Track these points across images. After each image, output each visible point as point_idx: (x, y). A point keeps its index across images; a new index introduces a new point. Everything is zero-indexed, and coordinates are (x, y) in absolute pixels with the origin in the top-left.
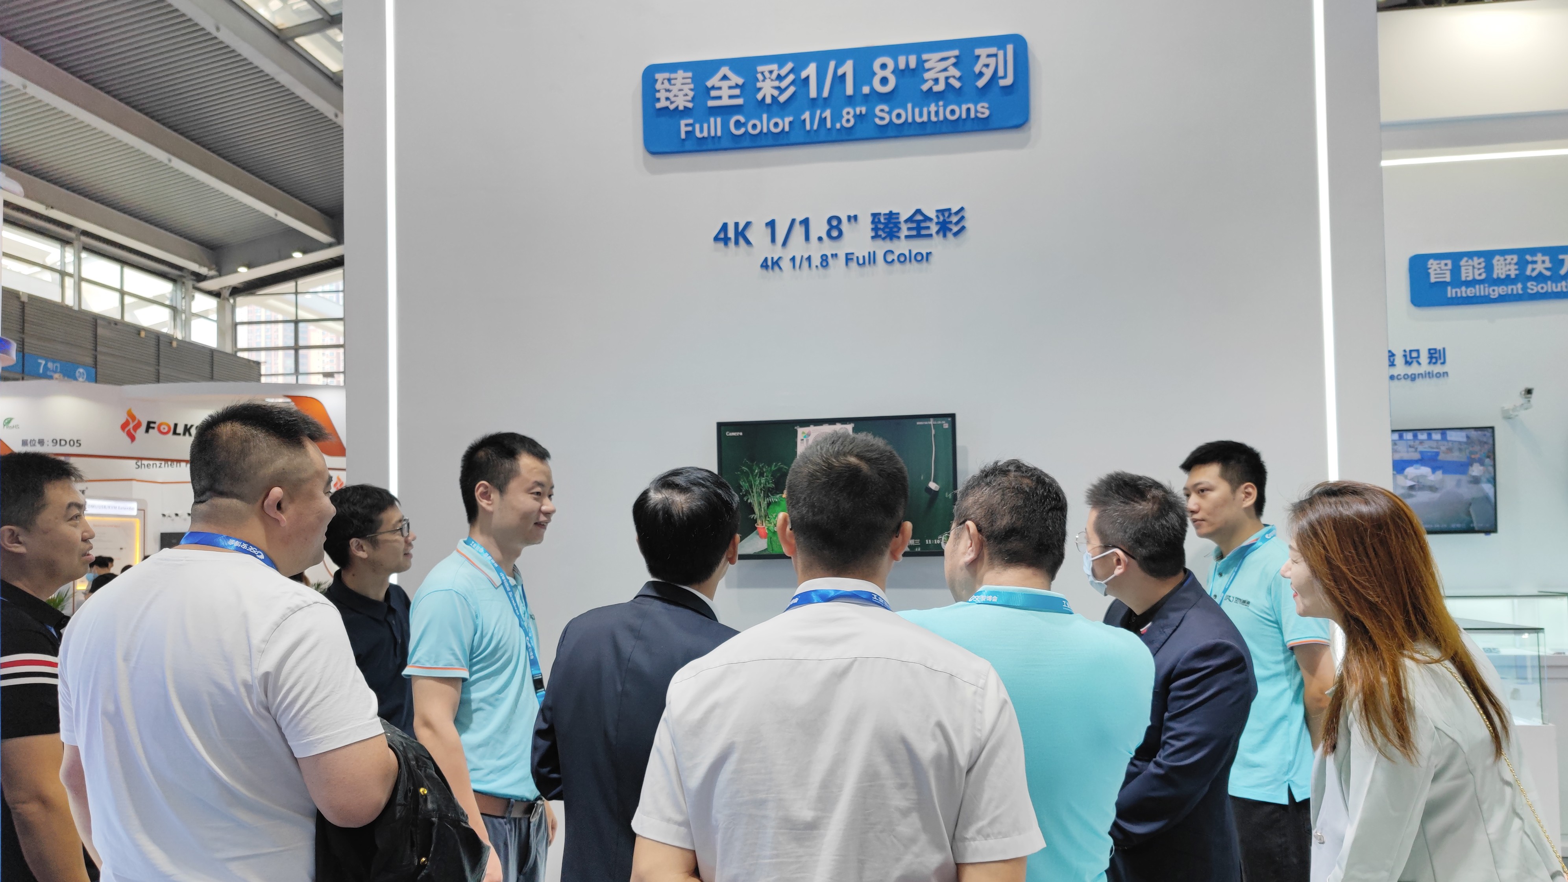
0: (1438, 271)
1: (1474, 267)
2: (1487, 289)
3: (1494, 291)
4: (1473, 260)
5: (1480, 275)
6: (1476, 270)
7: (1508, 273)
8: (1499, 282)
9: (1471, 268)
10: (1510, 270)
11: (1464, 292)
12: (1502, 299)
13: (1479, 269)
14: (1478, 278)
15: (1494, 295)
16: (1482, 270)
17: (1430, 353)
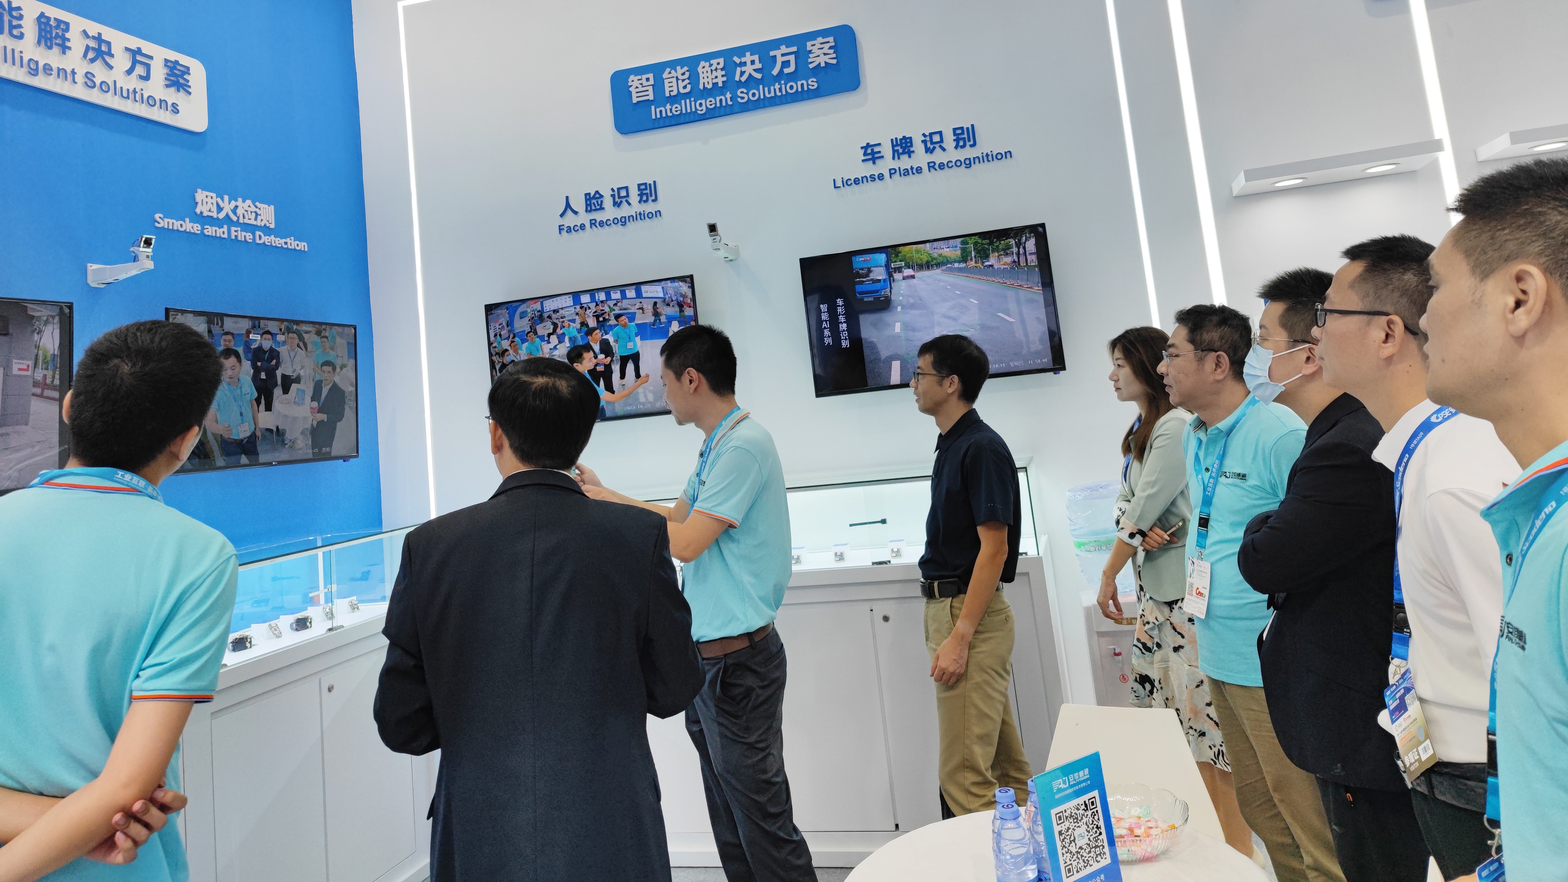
0: (641, 89)
1: (677, 79)
2: (693, 103)
3: (701, 105)
4: (676, 71)
5: (685, 87)
6: (680, 82)
7: (715, 81)
8: (707, 93)
9: (674, 80)
10: (716, 77)
11: (670, 110)
12: (712, 114)
13: (683, 80)
14: (682, 91)
15: (702, 110)
16: (687, 81)
17: (639, 189)
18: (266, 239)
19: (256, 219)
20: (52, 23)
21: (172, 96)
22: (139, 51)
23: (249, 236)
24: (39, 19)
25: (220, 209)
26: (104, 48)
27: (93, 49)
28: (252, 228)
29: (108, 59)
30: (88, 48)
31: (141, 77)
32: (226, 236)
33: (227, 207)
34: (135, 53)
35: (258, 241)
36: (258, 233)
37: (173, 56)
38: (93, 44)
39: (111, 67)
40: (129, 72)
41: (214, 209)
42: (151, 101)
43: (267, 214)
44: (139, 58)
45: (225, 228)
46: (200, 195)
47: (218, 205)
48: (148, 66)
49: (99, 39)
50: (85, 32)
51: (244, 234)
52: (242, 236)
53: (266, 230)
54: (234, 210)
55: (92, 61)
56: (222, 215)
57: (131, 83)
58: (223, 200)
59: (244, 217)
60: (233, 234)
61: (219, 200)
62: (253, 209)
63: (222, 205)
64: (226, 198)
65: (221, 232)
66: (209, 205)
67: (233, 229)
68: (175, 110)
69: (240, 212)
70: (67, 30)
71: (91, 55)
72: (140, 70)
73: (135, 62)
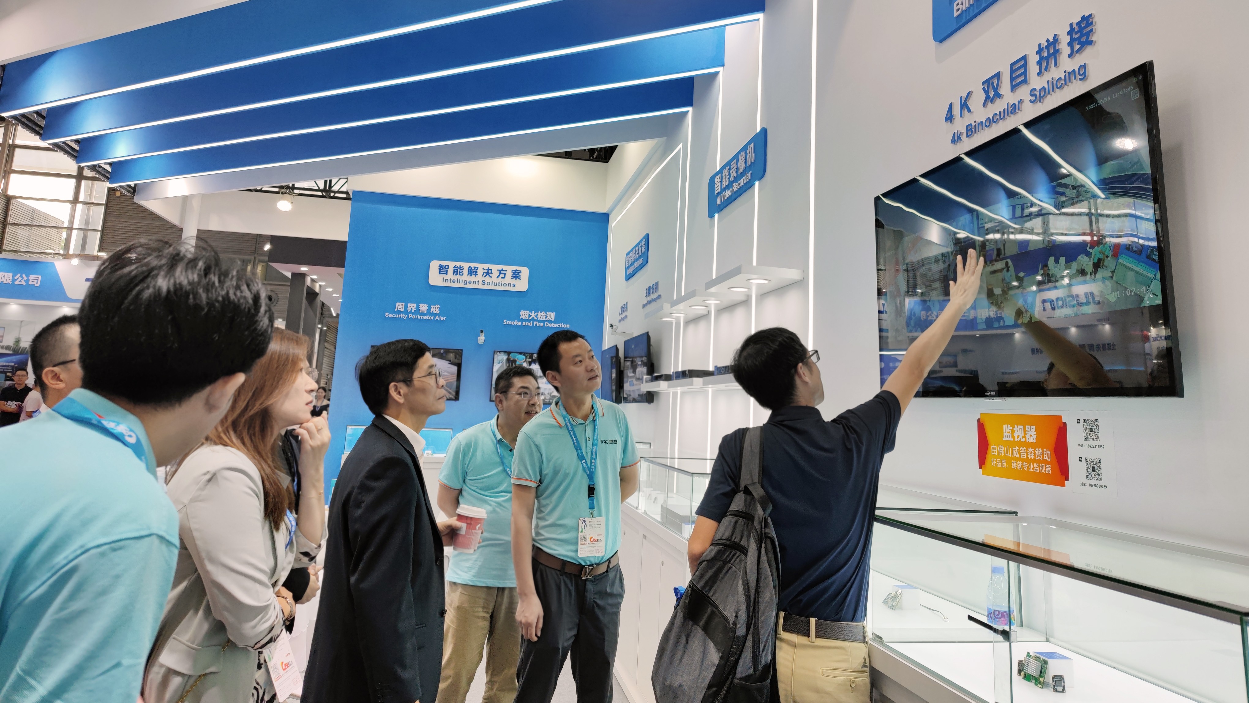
18: (550, 325)
19: (546, 318)
20: (473, 268)
21: (514, 281)
22: (502, 270)
23: (542, 324)
24: (469, 269)
25: (530, 316)
26: (490, 272)
27: (486, 273)
28: (544, 322)
29: (490, 275)
30: (484, 273)
31: (502, 278)
32: (531, 325)
33: (533, 315)
34: (500, 271)
35: (546, 326)
36: (546, 323)
37: (515, 268)
38: (486, 271)
39: (491, 277)
40: (498, 277)
41: (528, 316)
42: (505, 285)
43: (551, 316)
44: (502, 272)
45: (531, 323)
46: (522, 312)
47: (529, 315)
48: (505, 274)
49: (488, 269)
50: (483, 269)
51: (539, 324)
52: (538, 324)
53: (550, 322)
54: (536, 316)
55: (485, 276)
56: (530, 318)
57: (500, 280)
58: (532, 313)
59: (540, 318)
60: (535, 324)
61: (530, 313)
62: (545, 314)
63: (531, 314)
64: (533, 312)
65: (530, 324)
66: (526, 315)
67: (535, 322)
68: (514, 285)
69: (539, 316)
70: (477, 269)
71: (485, 274)
72: (502, 275)
73: (500, 273)
